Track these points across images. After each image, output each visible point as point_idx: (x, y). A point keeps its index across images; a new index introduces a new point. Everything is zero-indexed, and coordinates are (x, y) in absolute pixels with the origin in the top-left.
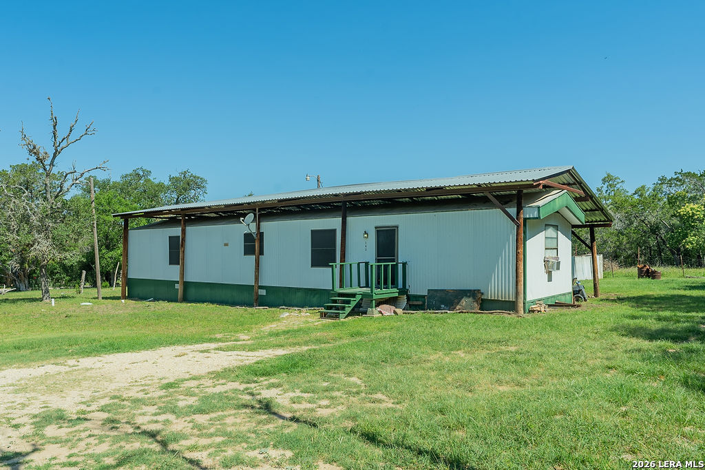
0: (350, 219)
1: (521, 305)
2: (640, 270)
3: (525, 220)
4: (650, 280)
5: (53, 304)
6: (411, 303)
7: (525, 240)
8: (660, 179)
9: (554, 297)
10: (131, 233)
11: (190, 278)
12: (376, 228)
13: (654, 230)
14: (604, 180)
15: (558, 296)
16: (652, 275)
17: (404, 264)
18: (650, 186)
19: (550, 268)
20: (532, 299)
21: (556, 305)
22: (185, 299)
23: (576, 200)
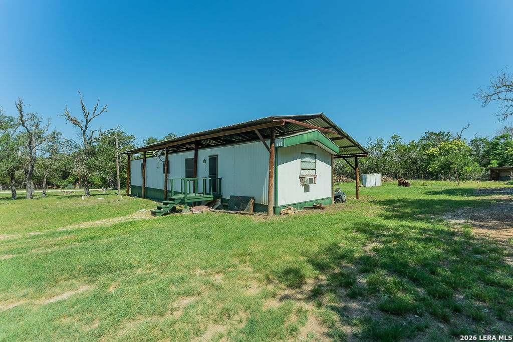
0: (200, 152)
1: (271, 209)
2: (400, 182)
3: (276, 148)
4: (404, 187)
5: (83, 199)
6: (223, 204)
7: (276, 165)
8: (422, 137)
9: (312, 201)
10: (132, 163)
11: (148, 185)
12: (209, 156)
13: (415, 162)
14: (392, 138)
15: (315, 200)
16: (405, 184)
17: (220, 179)
18: (416, 141)
19: (307, 184)
20: (285, 204)
21: (314, 207)
22: (145, 197)
23: (333, 139)
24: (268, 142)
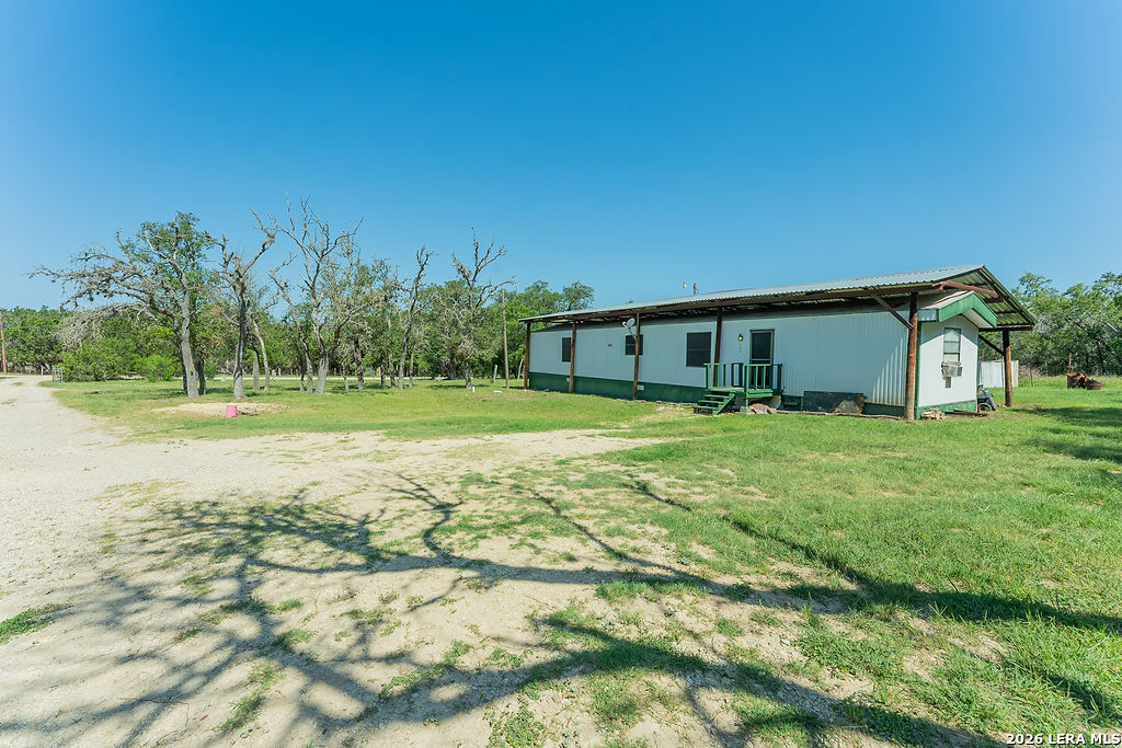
0: (725, 323)
1: (911, 411)
2: (1071, 379)
3: (920, 323)
4: (1085, 390)
5: (474, 391)
6: (785, 403)
7: (919, 344)
8: (1104, 276)
9: (953, 404)
10: (532, 335)
11: (579, 373)
12: (751, 331)
13: (1094, 334)
14: (1022, 281)
15: (959, 403)
16: (1088, 385)
17: (780, 366)
18: (1089, 284)
19: (949, 374)
20: (926, 405)
21: (956, 413)
22: (574, 391)
23: (986, 301)
24: (905, 314)
